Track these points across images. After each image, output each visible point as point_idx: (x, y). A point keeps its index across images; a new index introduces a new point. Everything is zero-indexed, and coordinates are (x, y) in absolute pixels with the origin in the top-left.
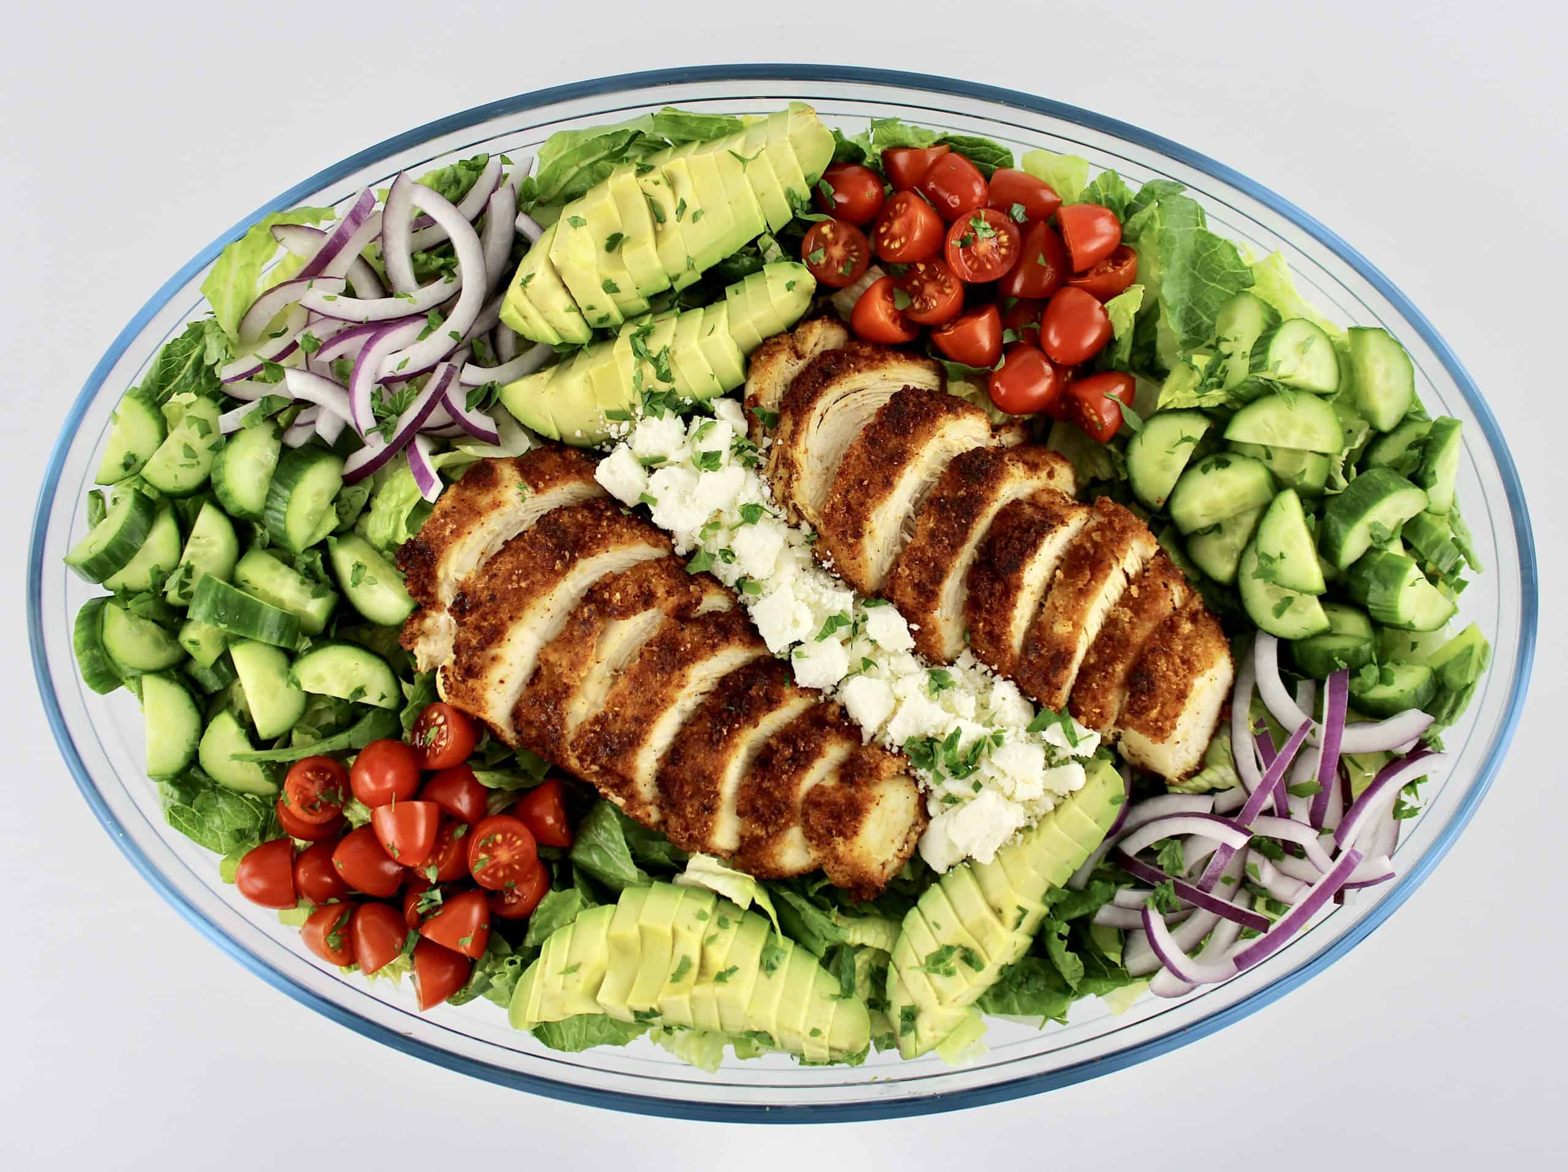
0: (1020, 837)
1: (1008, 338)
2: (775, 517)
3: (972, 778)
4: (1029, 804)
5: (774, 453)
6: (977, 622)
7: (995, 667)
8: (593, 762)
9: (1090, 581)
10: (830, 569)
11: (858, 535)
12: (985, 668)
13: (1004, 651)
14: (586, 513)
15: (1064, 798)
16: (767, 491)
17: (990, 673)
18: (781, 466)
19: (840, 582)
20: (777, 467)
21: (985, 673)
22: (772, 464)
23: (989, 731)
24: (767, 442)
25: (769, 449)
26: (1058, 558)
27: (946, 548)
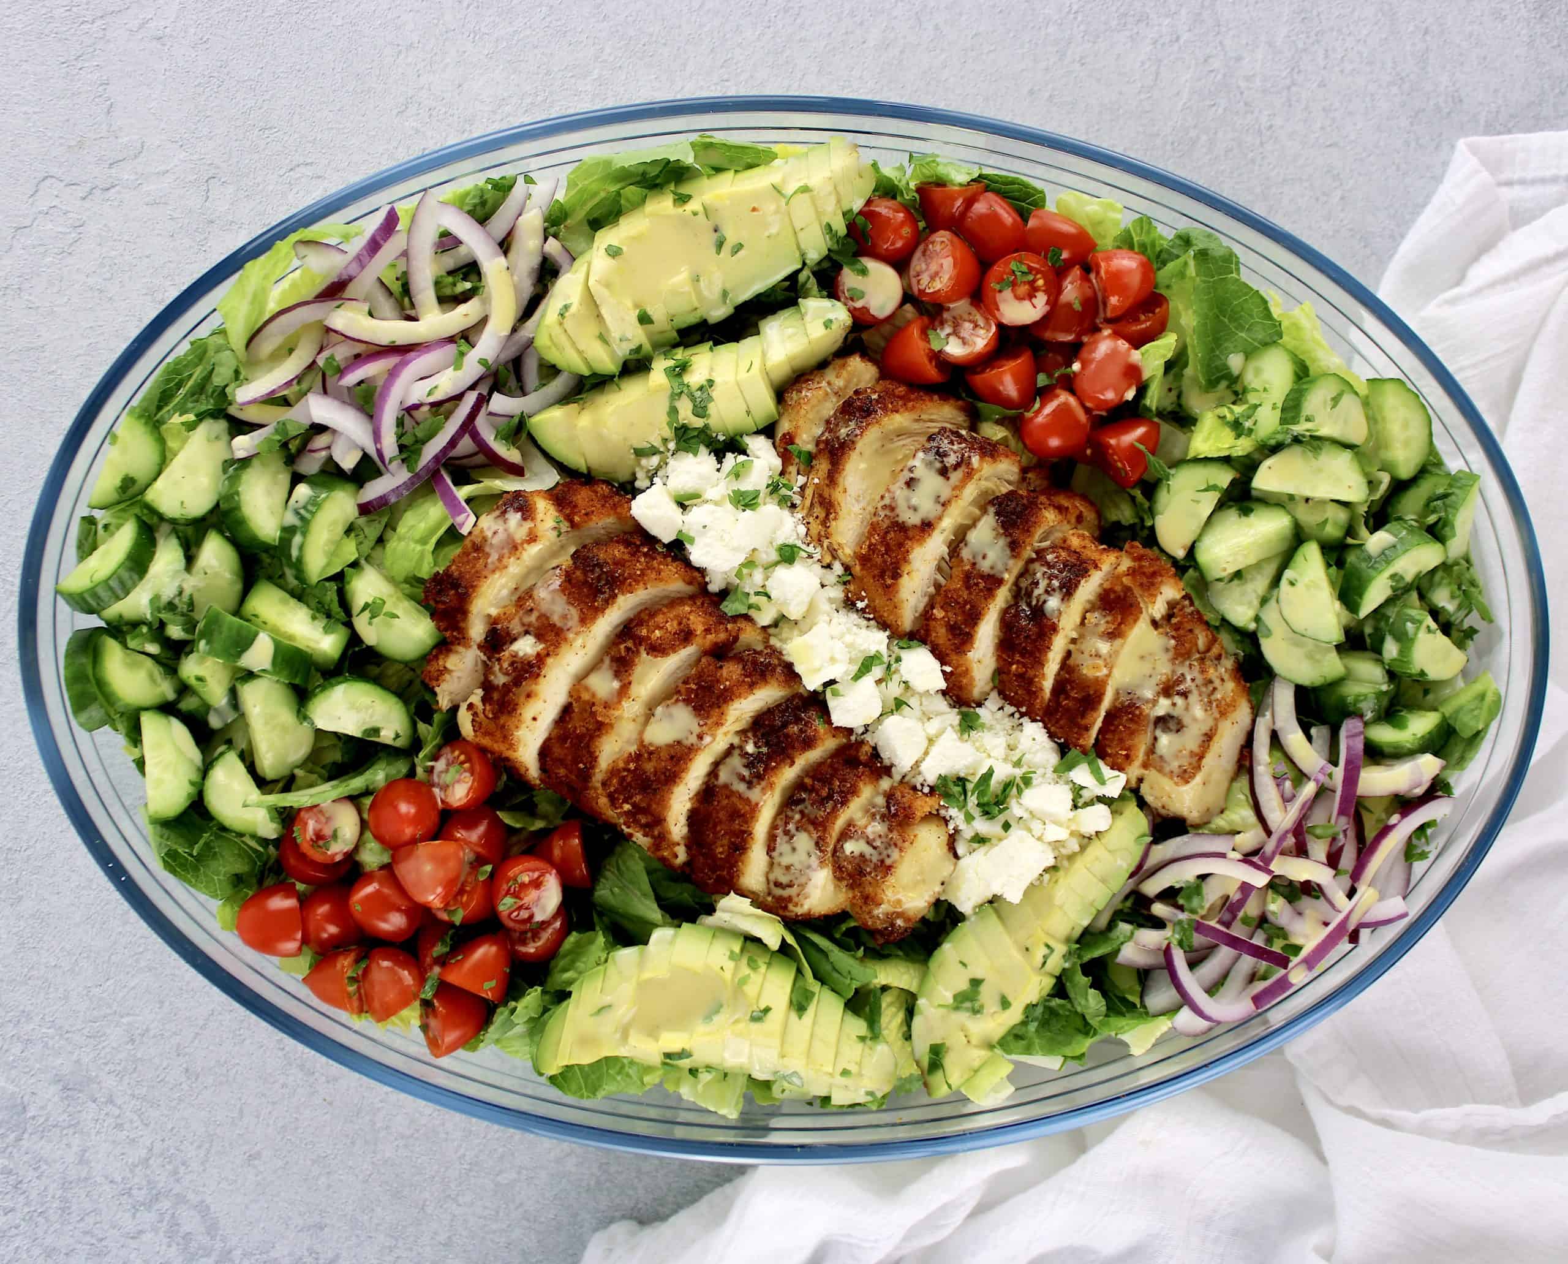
0: (1047, 877)
1: (1042, 380)
2: (810, 556)
3: (1002, 818)
4: (1057, 845)
5: (809, 492)
6: (1011, 664)
7: (1024, 709)
8: (626, 801)
9: (1120, 624)
10: (863, 610)
11: (896, 576)
12: (1013, 709)
13: (1035, 693)
14: (622, 548)
15: (1090, 838)
16: (802, 530)
17: (1017, 715)
18: (817, 505)
19: (872, 622)
20: (812, 504)
21: (1012, 715)
22: (808, 502)
23: (1018, 772)
24: (801, 480)
25: (803, 488)
26: (1089, 601)
27: (981, 590)
